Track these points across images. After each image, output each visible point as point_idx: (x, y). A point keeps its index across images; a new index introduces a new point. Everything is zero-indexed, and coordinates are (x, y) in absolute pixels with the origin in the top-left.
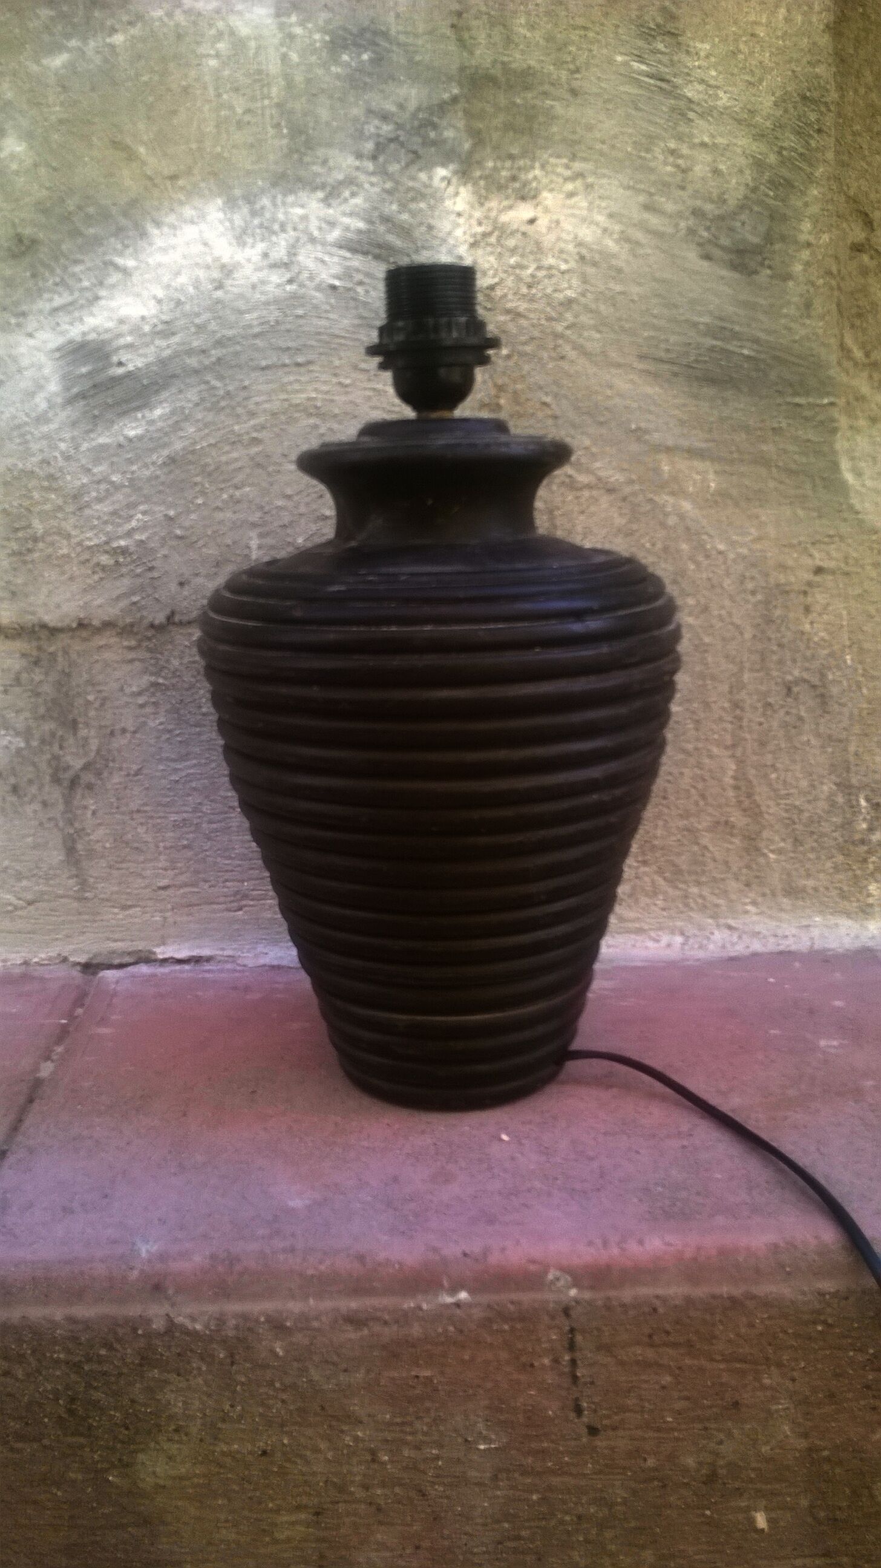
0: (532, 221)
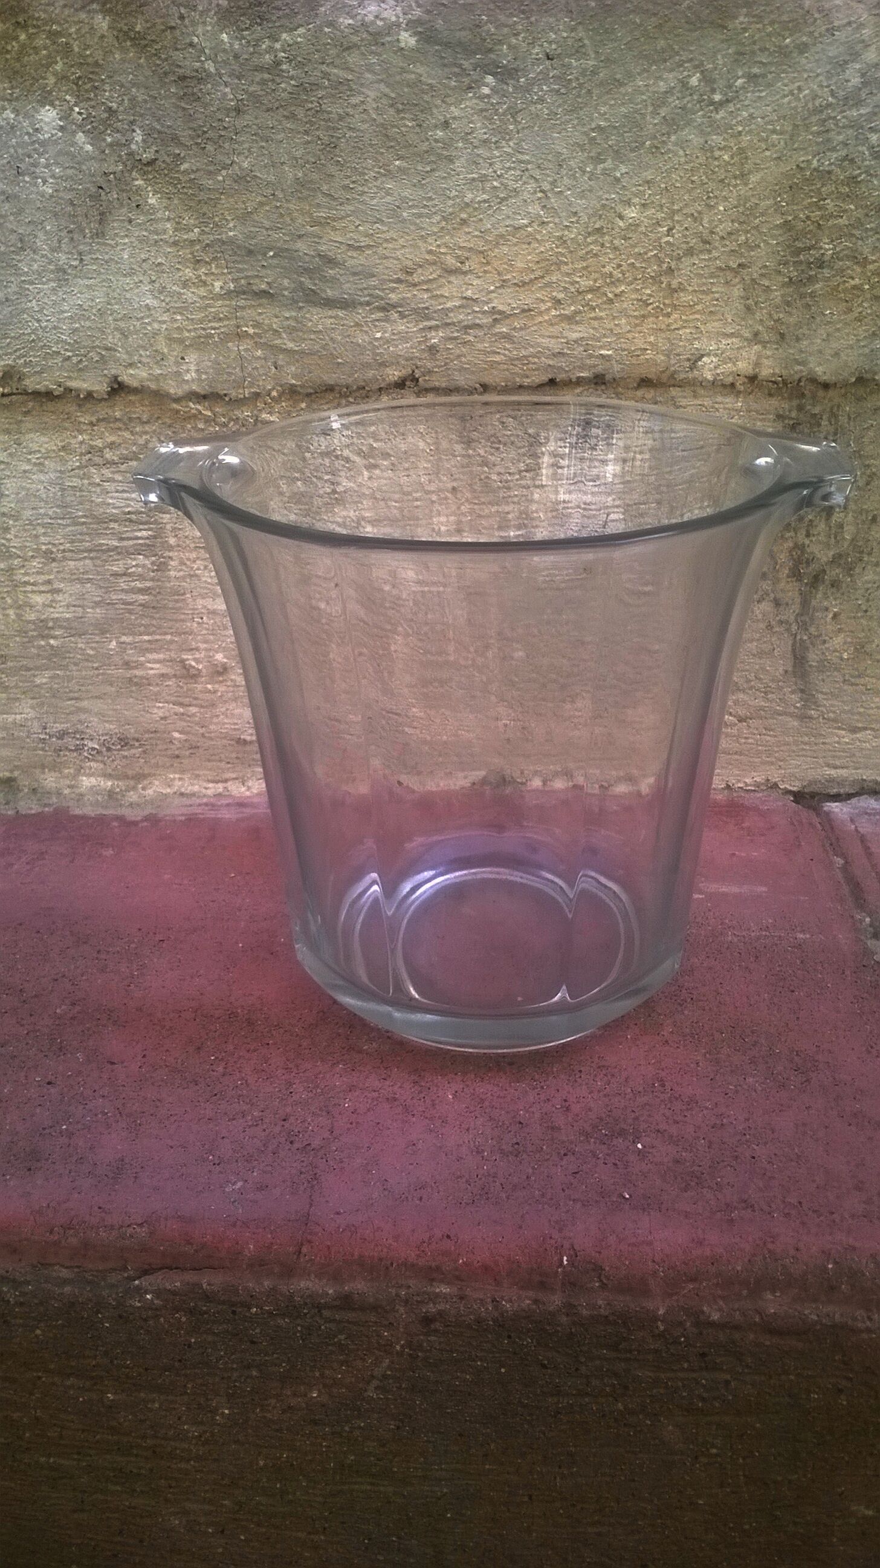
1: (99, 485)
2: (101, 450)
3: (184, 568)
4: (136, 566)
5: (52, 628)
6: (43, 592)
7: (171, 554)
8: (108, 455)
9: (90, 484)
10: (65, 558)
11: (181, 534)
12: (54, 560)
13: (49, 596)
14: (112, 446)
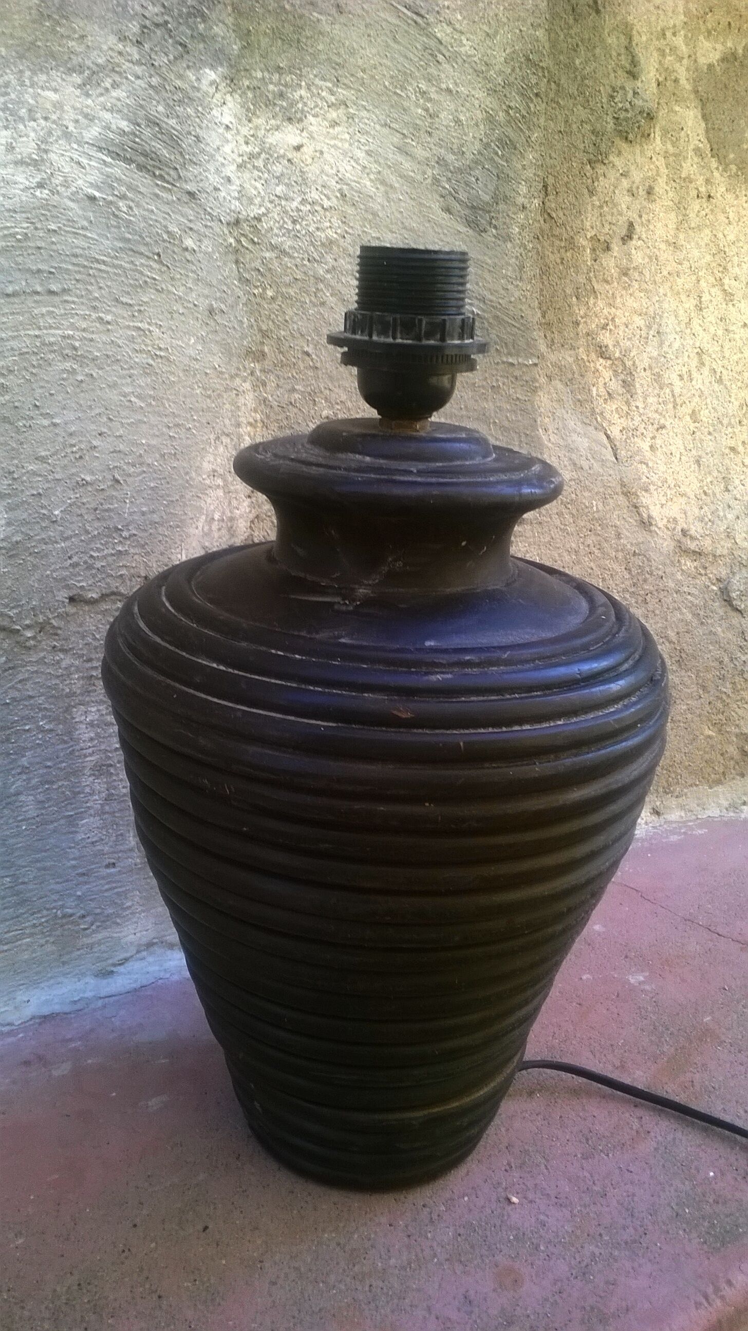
0: (298, 148)
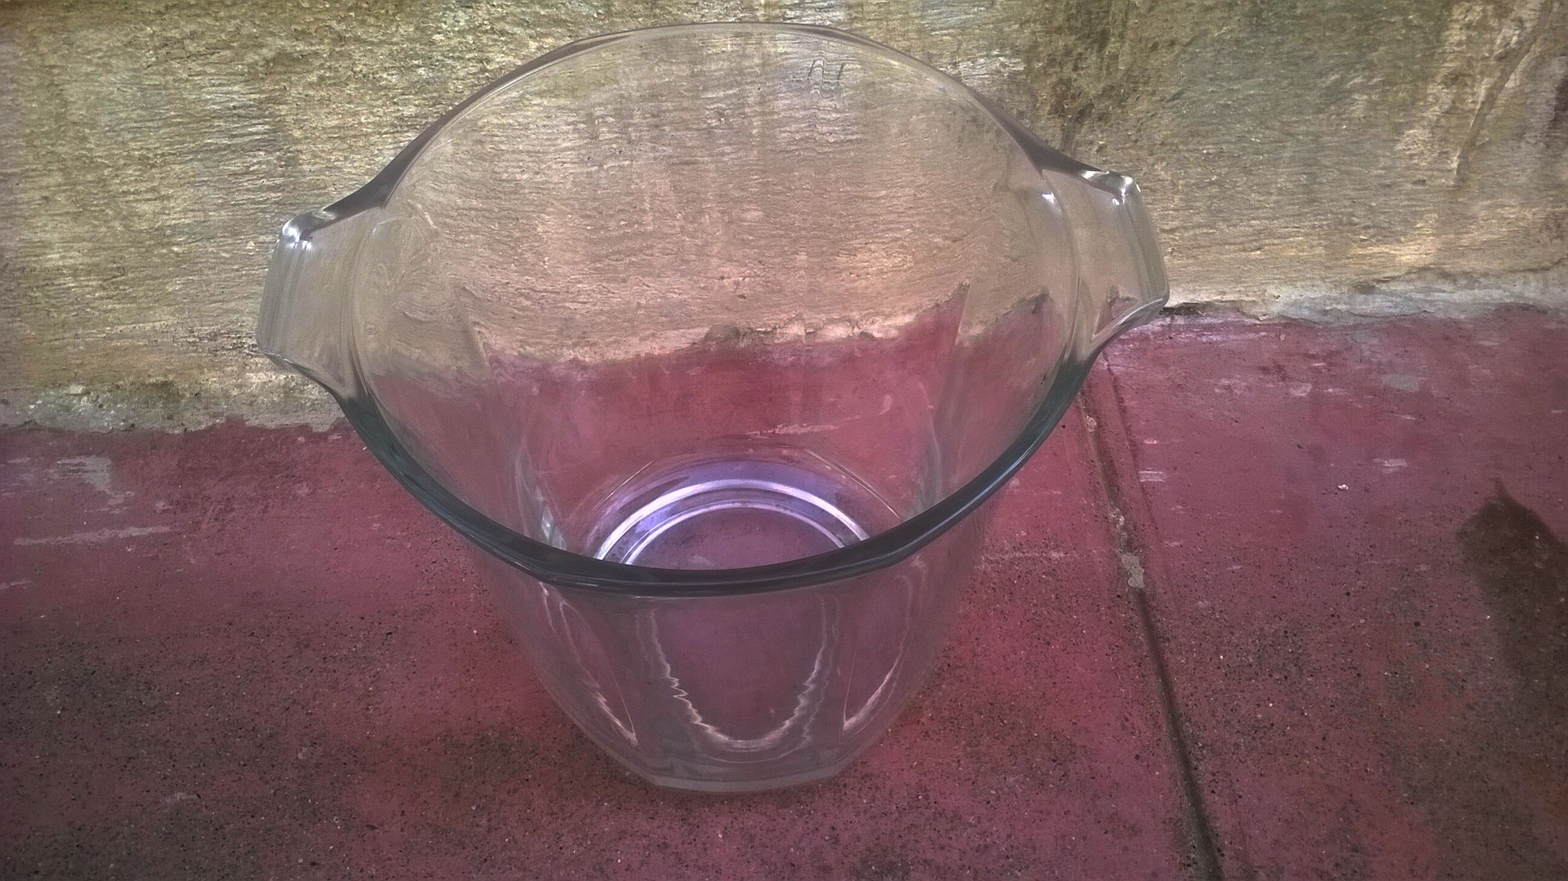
1: (187, 80)
2: (180, 41)
3: (318, 160)
4: (259, 163)
5: (172, 235)
6: (149, 200)
7: (299, 147)
8: (192, 47)
9: (175, 81)
10: (166, 163)
11: (307, 125)
12: (153, 166)
13: (158, 203)
14: (193, 36)
